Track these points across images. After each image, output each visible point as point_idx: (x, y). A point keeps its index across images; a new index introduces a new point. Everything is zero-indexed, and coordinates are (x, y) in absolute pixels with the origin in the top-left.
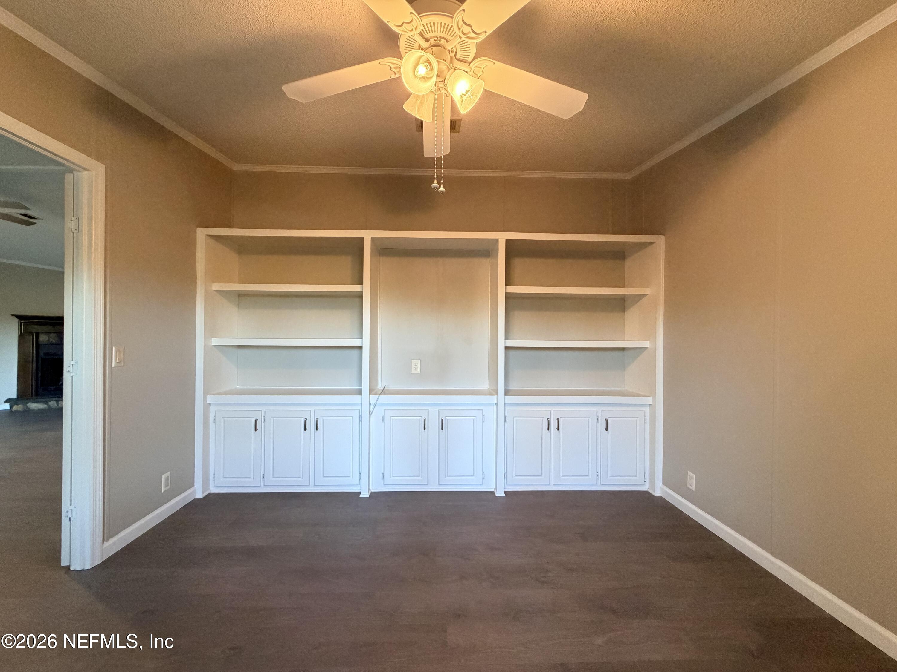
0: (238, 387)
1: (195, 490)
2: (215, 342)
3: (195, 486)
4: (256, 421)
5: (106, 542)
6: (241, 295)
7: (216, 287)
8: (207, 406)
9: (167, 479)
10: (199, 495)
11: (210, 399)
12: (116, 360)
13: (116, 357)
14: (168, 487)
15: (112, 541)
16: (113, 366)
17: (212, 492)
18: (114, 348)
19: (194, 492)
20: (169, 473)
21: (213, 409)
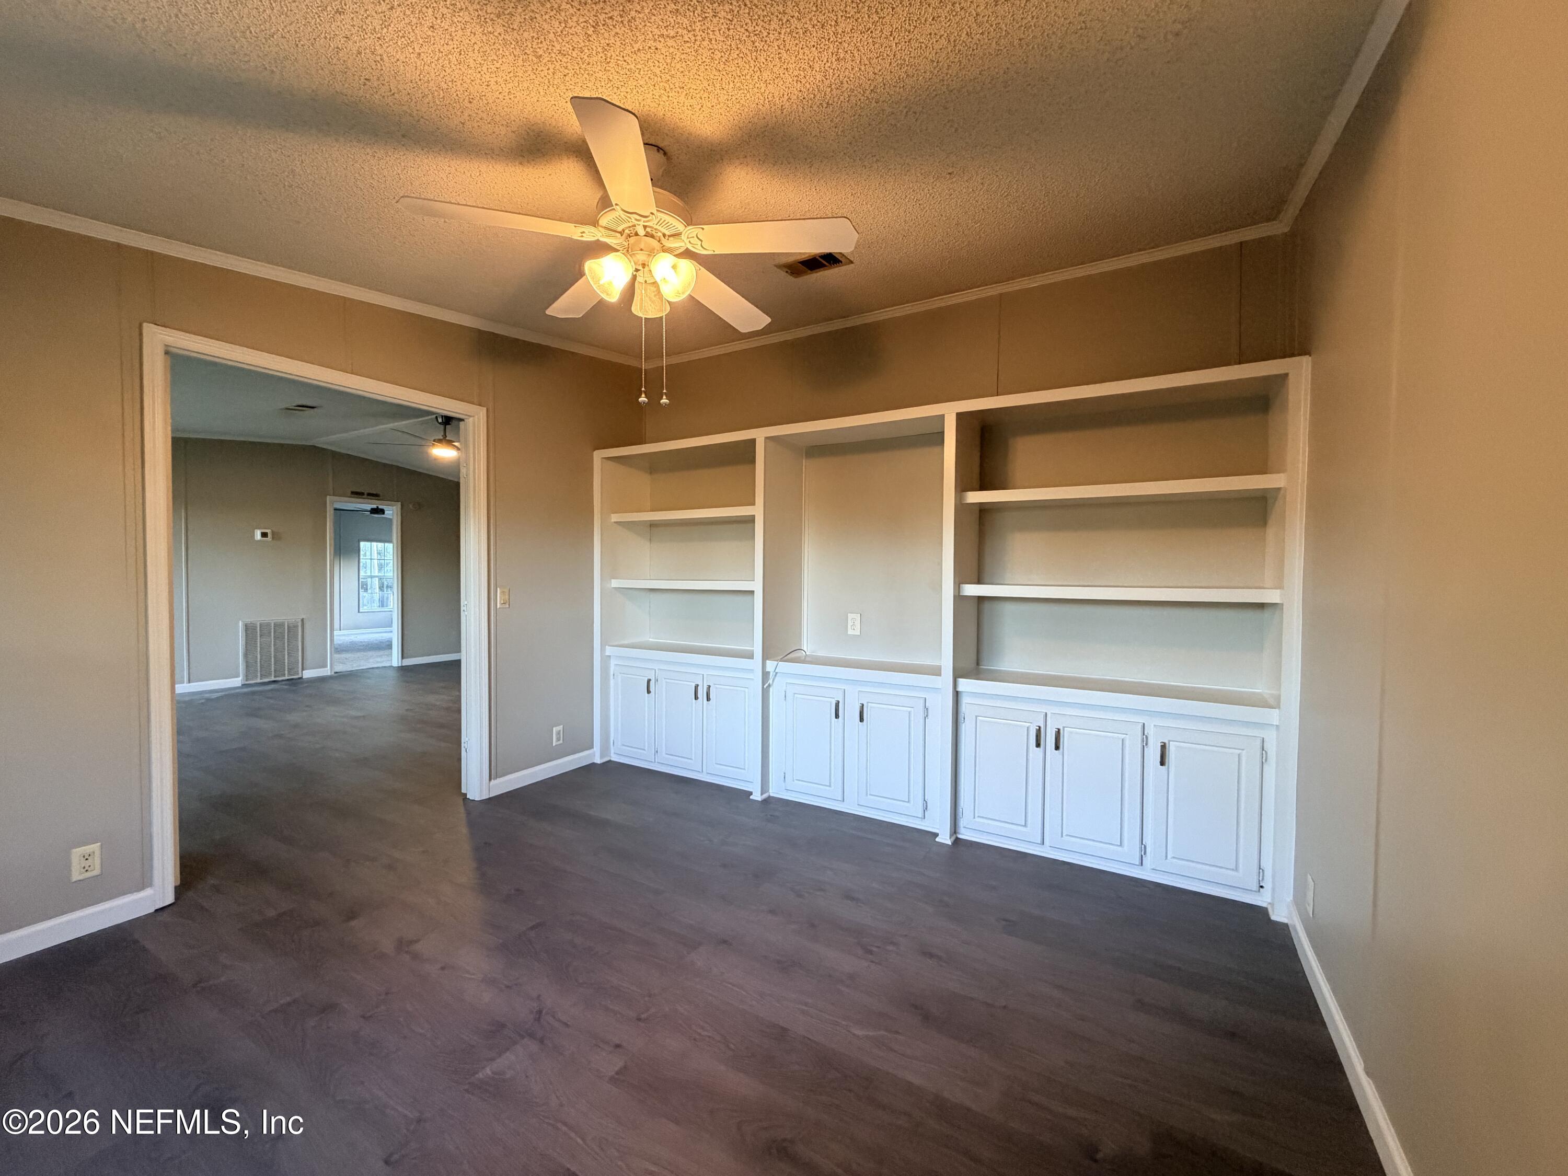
0: (651, 640)
1: (594, 753)
2: (615, 583)
3: (595, 749)
4: (649, 681)
5: (494, 779)
6: (653, 525)
7: (615, 518)
8: (606, 659)
9: (558, 733)
10: (598, 760)
11: (609, 651)
12: (500, 601)
13: (500, 598)
14: (561, 742)
15: (499, 780)
16: (498, 607)
17: (612, 759)
18: (498, 589)
19: (594, 755)
20: (562, 726)
21: (613, 662)
